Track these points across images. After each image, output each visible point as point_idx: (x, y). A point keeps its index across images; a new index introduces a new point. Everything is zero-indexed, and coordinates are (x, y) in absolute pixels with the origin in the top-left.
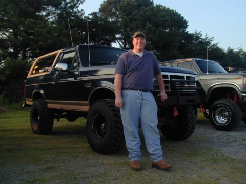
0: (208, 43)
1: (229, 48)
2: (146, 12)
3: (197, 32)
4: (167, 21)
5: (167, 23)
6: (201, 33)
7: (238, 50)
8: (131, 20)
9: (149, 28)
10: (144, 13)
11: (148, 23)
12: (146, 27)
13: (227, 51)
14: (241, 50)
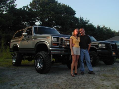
0: (87, 23)
1: (98, 26)
2: (52, 6)
3: (81, 17)
4: (62, 11)
5: (62, 12)
6: (83, 18)
7: (103, 26)
8: (44, 10)
9: (52, 14)
10: (51, 7)
11: (52, 12)
12: (51, 14)
13: (97, 27)
14: (104, 26)
